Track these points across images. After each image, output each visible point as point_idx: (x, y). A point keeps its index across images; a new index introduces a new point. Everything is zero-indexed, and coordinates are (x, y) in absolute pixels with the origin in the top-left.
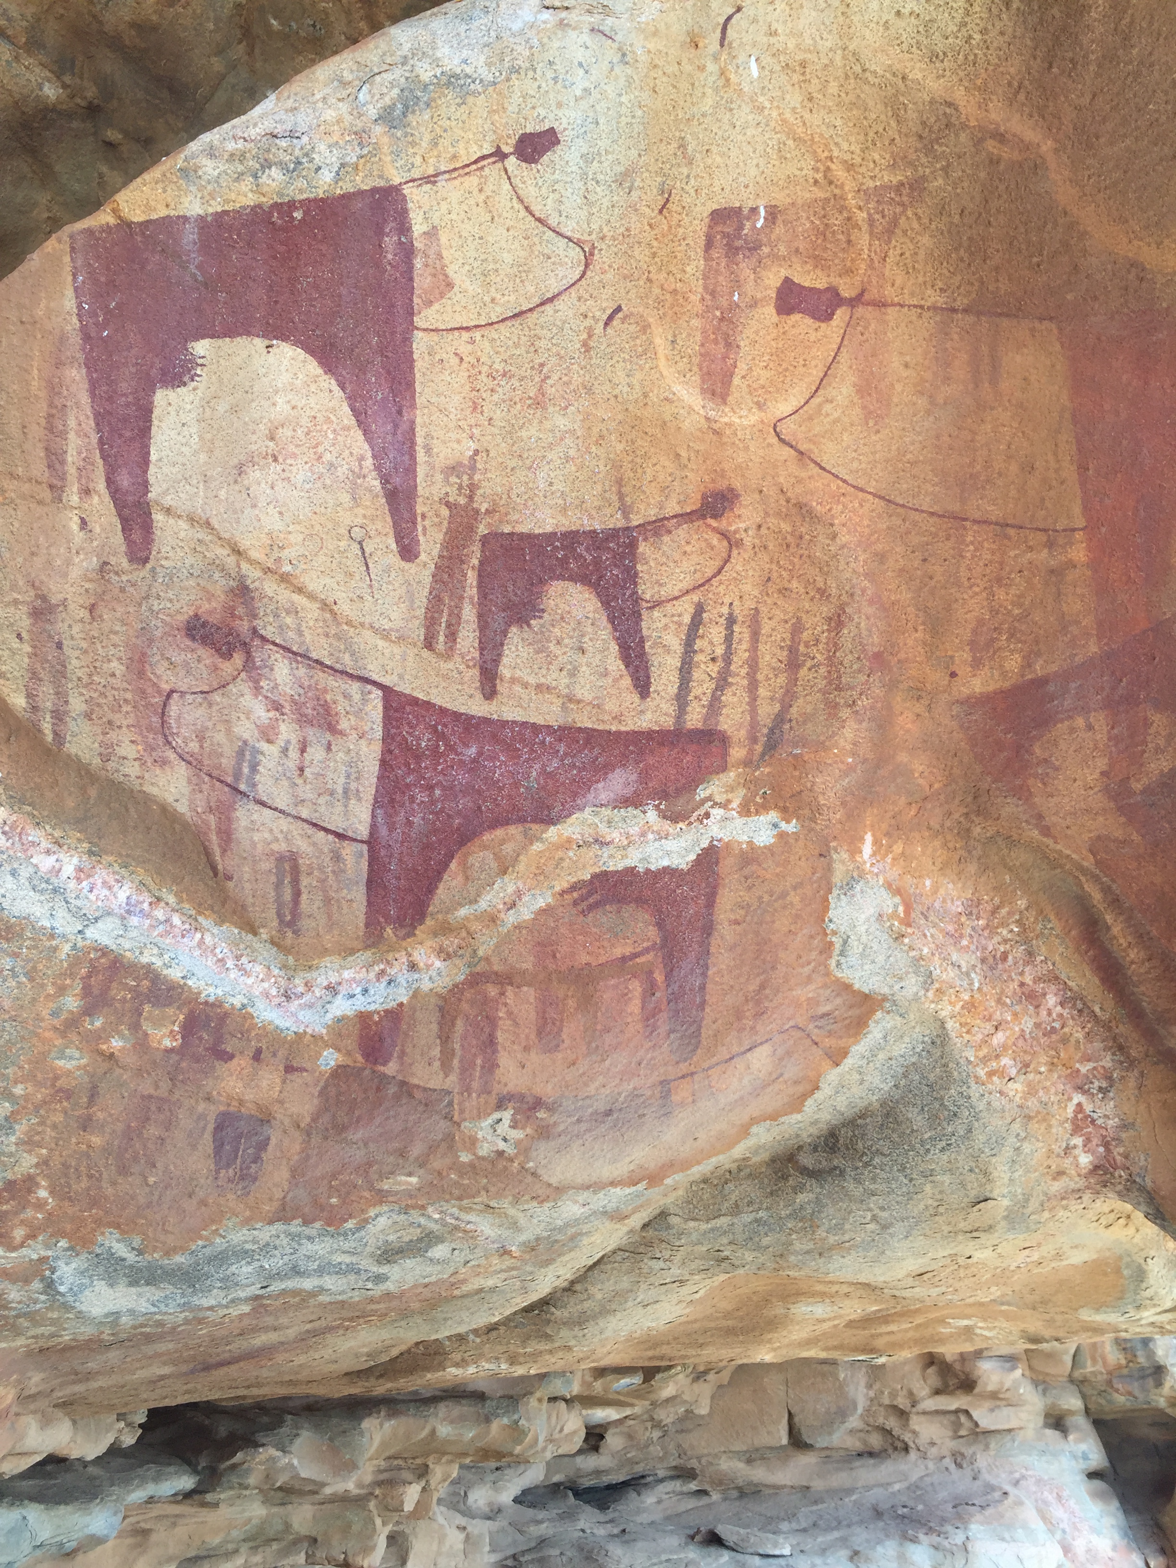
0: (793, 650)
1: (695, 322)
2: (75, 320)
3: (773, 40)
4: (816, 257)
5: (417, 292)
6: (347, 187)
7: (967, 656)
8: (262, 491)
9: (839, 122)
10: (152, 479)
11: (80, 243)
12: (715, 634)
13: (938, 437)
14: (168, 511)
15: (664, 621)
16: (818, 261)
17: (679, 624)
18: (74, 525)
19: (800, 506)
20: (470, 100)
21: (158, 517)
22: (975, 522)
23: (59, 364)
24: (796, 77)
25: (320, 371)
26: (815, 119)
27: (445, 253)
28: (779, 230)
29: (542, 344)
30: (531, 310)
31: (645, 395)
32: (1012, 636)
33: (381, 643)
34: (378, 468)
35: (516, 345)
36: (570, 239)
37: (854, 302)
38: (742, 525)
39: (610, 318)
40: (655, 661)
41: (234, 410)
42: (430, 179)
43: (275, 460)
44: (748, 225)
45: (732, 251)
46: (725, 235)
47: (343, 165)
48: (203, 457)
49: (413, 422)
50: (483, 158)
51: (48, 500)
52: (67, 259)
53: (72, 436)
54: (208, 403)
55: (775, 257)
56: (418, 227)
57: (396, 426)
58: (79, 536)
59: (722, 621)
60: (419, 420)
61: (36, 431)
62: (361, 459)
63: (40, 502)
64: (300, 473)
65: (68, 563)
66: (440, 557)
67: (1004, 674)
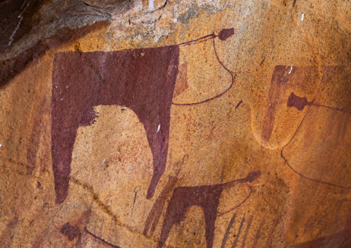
0: (259, 231)
1: (264, 109)
2: (51, 92)
3: (311, 9)
4: (303, 86)
5: (176, 88)
6: (162, 44)
7: (303, 229)
8: (113, 173)
9: (324, 43)
10: (72, 167)
11: (59, 58)
12: (237, 225)
13: (321, 153)
14: (77, 182)
15: (223, 220)
16: (303, 88)
17: (227, 222)
18: (34, 185)
19: (280, 180)
20: (211, 15)
21: (71, 184)
22: (323, 183)
23: (41, 112)
24: (315, 24)
25: (138, 121)
26: (316, 40)
27: (188, 74)
28: (295, 76)
29: (214, 113)
30: (212, 99)
31: (245, 137)
32: (319, 223)
33: (128, 232)
34: (154, 163)
35: (205, 113)
36: (229, 71)
37: (311, 104)
38: (258, 185)
39: (238, 105)
40: (216, 236)
41: (107, 137)
42: (189, 43)
43: (120, 160)
44: (286, 72)
45: (279, 82)
46: (279, 76)
47: (163, 36)
48: (93, 158)
49: (168, 144)
50: (208, 36)
51: (25, 173)
52: (52, 64)
53: (41, 144)
54: (97, 133)
55: (291, 85)
56: (181, 63)
57: (162, 146)
58: (36, 191)
59: (241, 221)
60: (170, 144)
61: (25, 141)
62: (150, 160)
63: (21, 174)
64: (128, 167)
65: (31, 203)
66: (159, 197)
67: (311, 236)
